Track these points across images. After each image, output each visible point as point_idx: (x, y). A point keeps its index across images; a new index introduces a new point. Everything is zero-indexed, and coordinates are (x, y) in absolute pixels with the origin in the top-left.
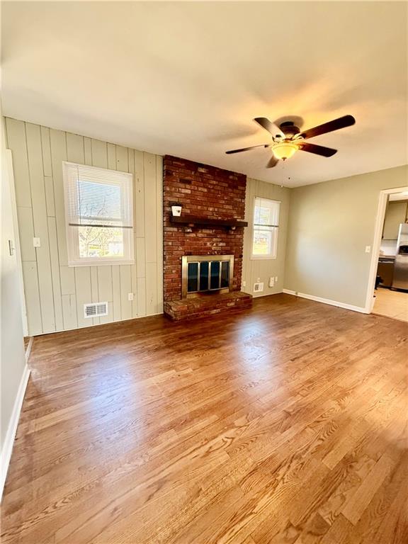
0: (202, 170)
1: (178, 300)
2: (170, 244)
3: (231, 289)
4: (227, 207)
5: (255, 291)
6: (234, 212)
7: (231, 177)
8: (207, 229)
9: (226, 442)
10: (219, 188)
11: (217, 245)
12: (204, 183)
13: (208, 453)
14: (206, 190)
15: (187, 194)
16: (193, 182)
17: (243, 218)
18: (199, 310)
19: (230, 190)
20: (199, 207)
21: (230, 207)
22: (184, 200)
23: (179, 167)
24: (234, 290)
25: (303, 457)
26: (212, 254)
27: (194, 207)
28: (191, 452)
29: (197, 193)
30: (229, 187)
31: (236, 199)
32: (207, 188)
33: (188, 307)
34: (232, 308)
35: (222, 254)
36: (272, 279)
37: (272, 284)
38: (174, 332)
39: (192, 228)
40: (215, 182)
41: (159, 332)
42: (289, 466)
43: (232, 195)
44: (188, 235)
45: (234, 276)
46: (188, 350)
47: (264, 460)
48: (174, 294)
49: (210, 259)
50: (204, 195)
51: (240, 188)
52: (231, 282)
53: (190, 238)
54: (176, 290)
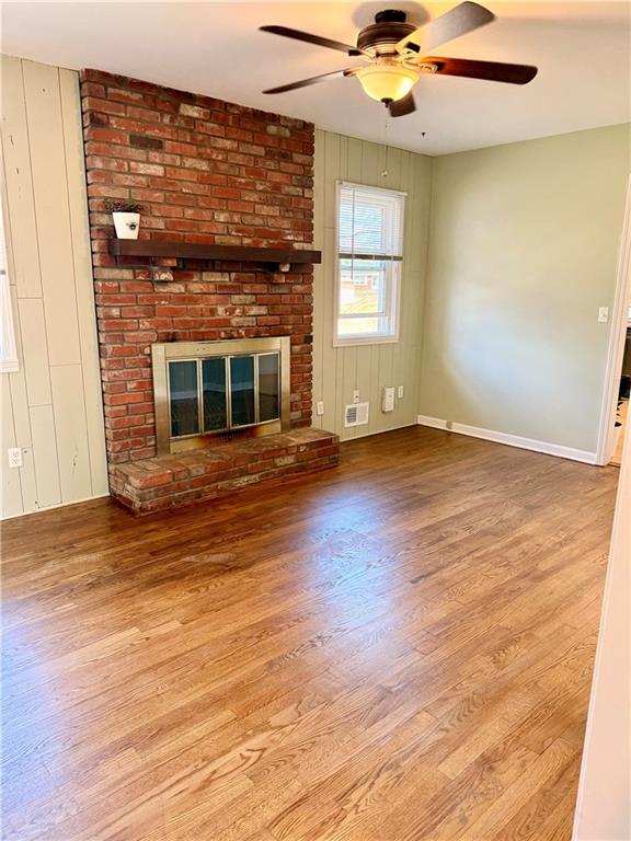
0: (192, 111)
1: (147, 459)
2: (115, 312)
3: (286, 421)
4: (266, 210)
5: (347, 425)
6: (286, 224)
7: (272, 129)
8: (214, 270)
9: (249, 758)
10: (239, 159)
11: (244, 313)
12: (200, 145)
13: (208, 782)
14: (204, 166)
15: (153, 177)
16: (168, 144)
17: (310, 239)
18: (204, 481)
19: (271, 165)
20: (189, 213)
21: (274, 211)
22: (147, 192)
23: (125, 102)
24: (295, 425)
25: (403, 764)
26: (231, 338)
27: (176, 212)
28: (171, 786)
29: (183, 175)
30: (269, 154)
31: (287, 189)
32: (209, 159)
33: (173, 474)
34: (288, 470)
35: (257, 336)
36: (390, 392)
37: (389, 405)
38: (137, 539)
39: (173, 269)
40: (228, 144)
41: (99, 541)
42: (373, 783)
43: (277, 177)
44: (162, 290)
45: (293, 390)
46: (173, 578)
47: (323, 779)
48: (136, 443)
49: (226, 349)
50: (203, 179)
51: (298, 158)
52: (285, 405)
53: (168, 298)
54: (138, 432)
